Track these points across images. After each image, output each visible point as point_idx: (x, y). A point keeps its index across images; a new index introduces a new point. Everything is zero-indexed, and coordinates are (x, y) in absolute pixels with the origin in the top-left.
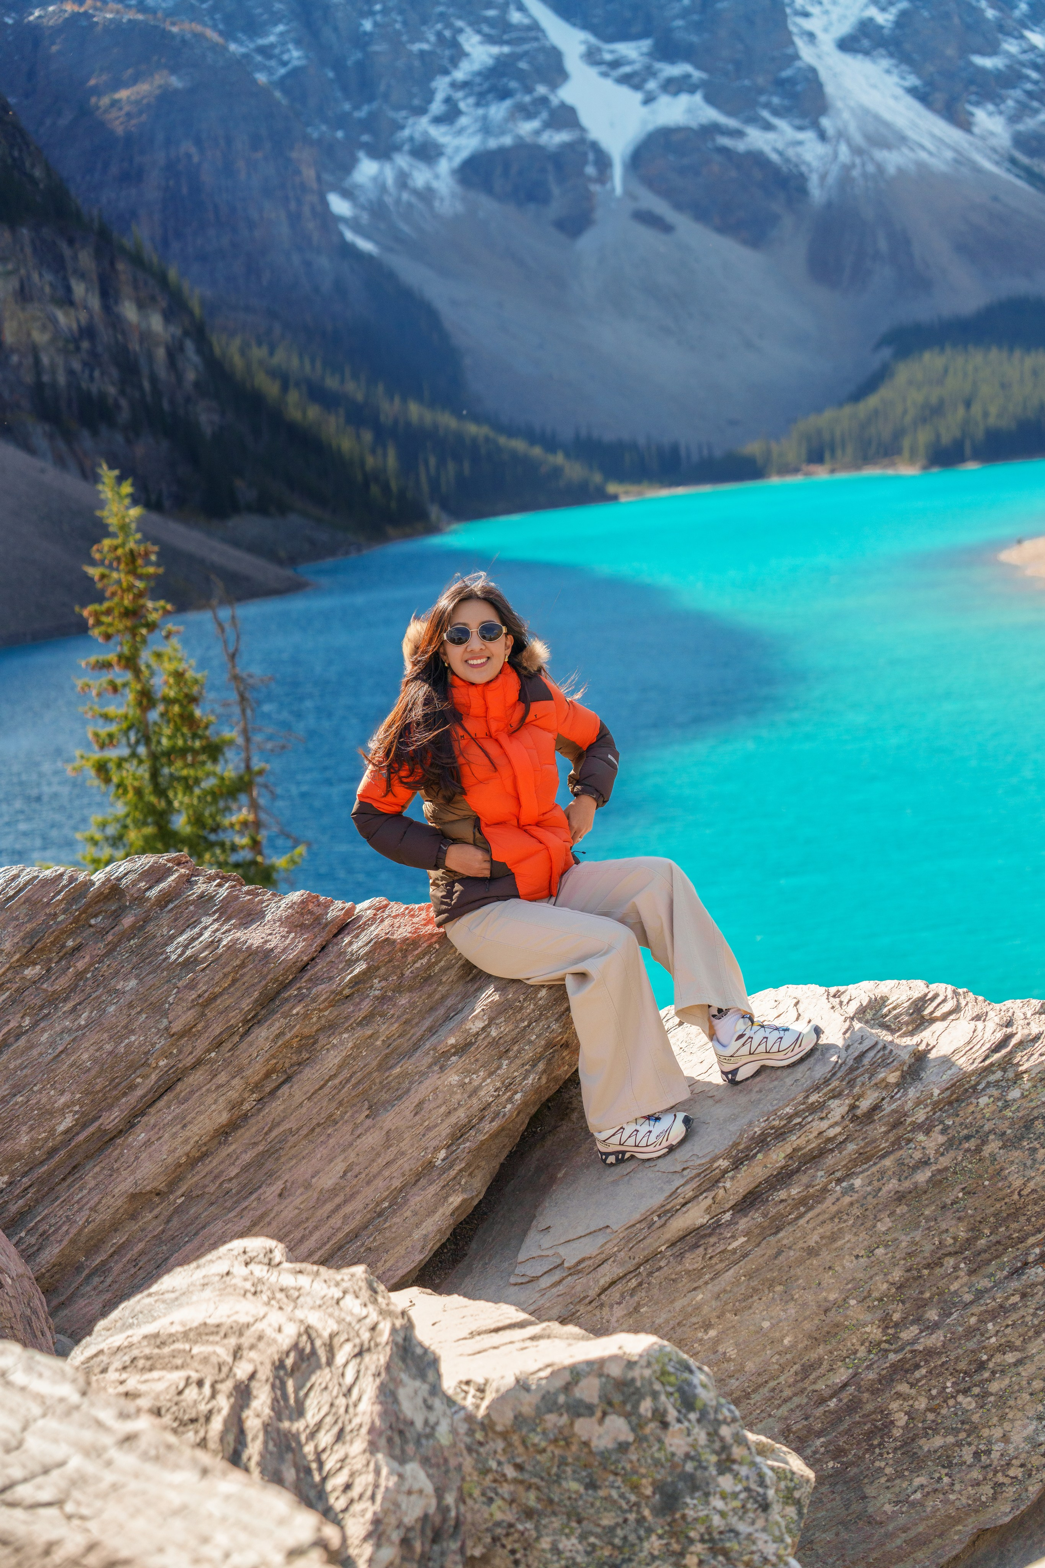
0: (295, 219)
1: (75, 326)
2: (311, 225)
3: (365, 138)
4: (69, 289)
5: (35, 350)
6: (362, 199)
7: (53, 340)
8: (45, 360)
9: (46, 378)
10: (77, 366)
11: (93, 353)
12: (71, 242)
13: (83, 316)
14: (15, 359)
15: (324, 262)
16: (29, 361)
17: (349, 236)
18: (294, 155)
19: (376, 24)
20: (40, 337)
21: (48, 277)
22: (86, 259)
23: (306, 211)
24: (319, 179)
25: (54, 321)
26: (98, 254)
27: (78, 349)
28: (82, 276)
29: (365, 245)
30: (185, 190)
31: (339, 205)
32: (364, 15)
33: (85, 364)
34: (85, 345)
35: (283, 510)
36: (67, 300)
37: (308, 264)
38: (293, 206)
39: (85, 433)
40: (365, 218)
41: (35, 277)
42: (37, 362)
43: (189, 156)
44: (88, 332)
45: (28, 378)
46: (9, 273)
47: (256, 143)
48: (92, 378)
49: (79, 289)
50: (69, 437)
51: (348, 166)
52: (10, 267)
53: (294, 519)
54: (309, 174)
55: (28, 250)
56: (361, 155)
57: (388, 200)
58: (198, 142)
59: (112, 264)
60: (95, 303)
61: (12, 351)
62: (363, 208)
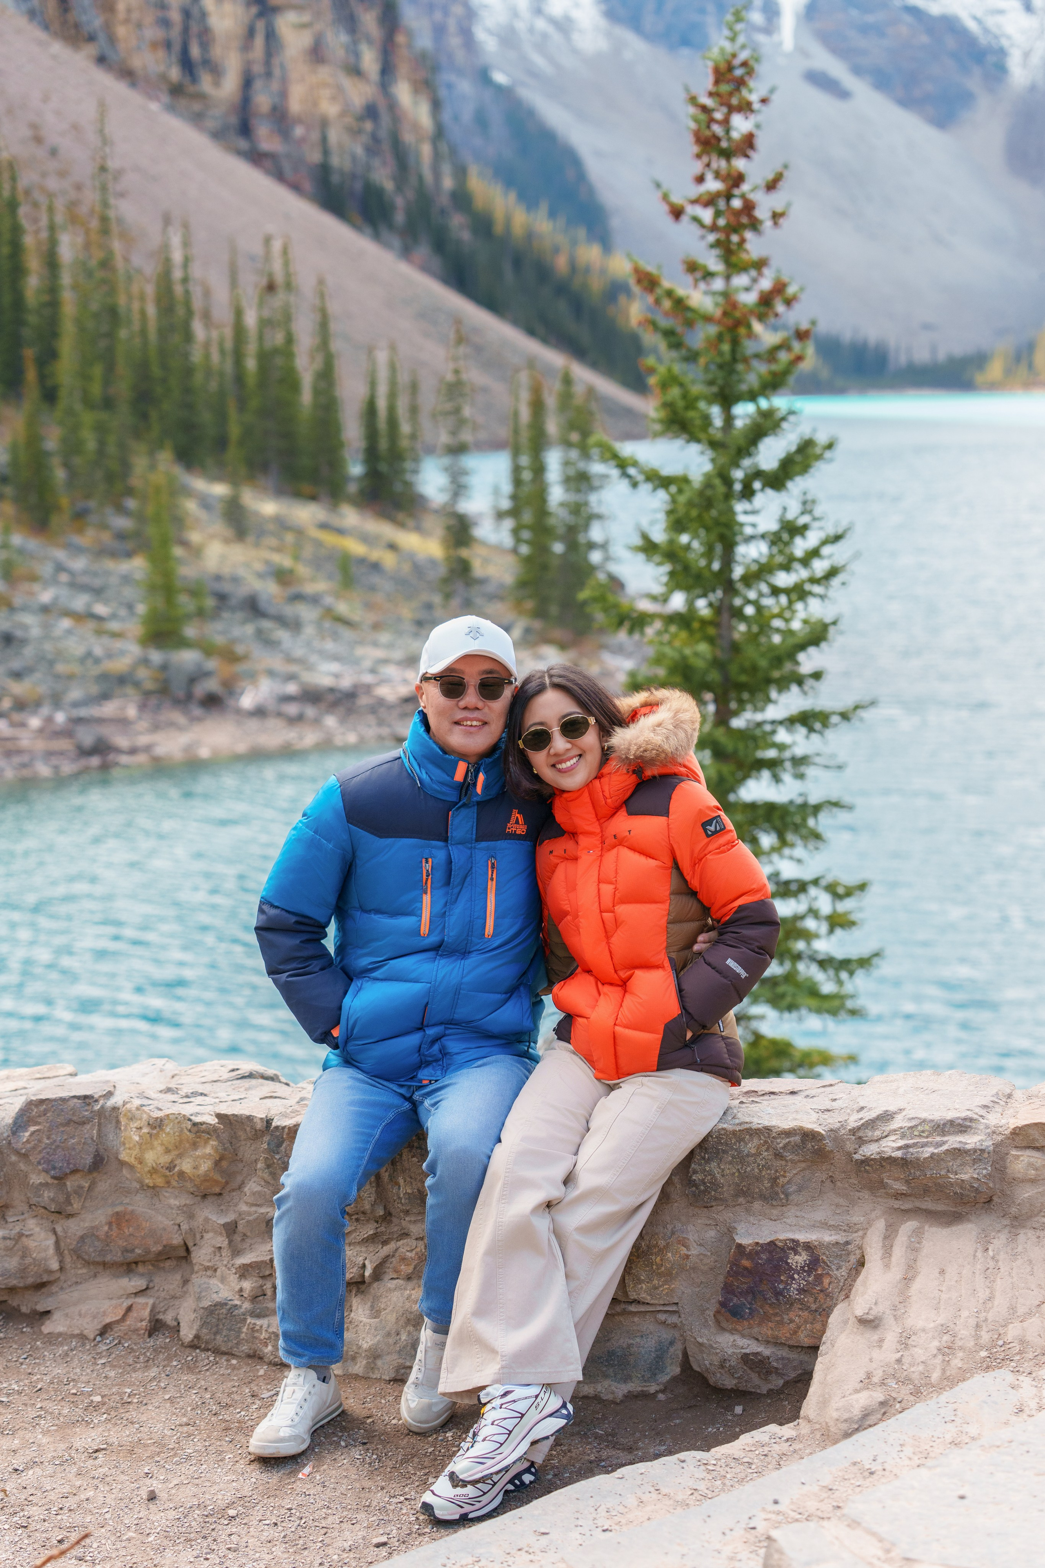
1: (360, 103)
4: (358, 55)
5: (323, 124)
7: (343, 114)
8: (334, 139)
9: (332, 160)
10: (359, 150)
11: (375, 137)
13: (367, 91)
14: (299, 131)
16: (316, 135)
20: (331, 109)
21: (344, 38)
22: (371, 20)
25: (343, 93)
26: (383, 21)
27: (361, 129)
33: (366, 149)
34: (368, 126)
36: (355, 70)
41: (330, 35)
42: (325, 139)
44: (371, 112)
45: (315, 157)
46: (304, 26)
52: (306, 18)
55: (327, 1)
61: (299, 121)
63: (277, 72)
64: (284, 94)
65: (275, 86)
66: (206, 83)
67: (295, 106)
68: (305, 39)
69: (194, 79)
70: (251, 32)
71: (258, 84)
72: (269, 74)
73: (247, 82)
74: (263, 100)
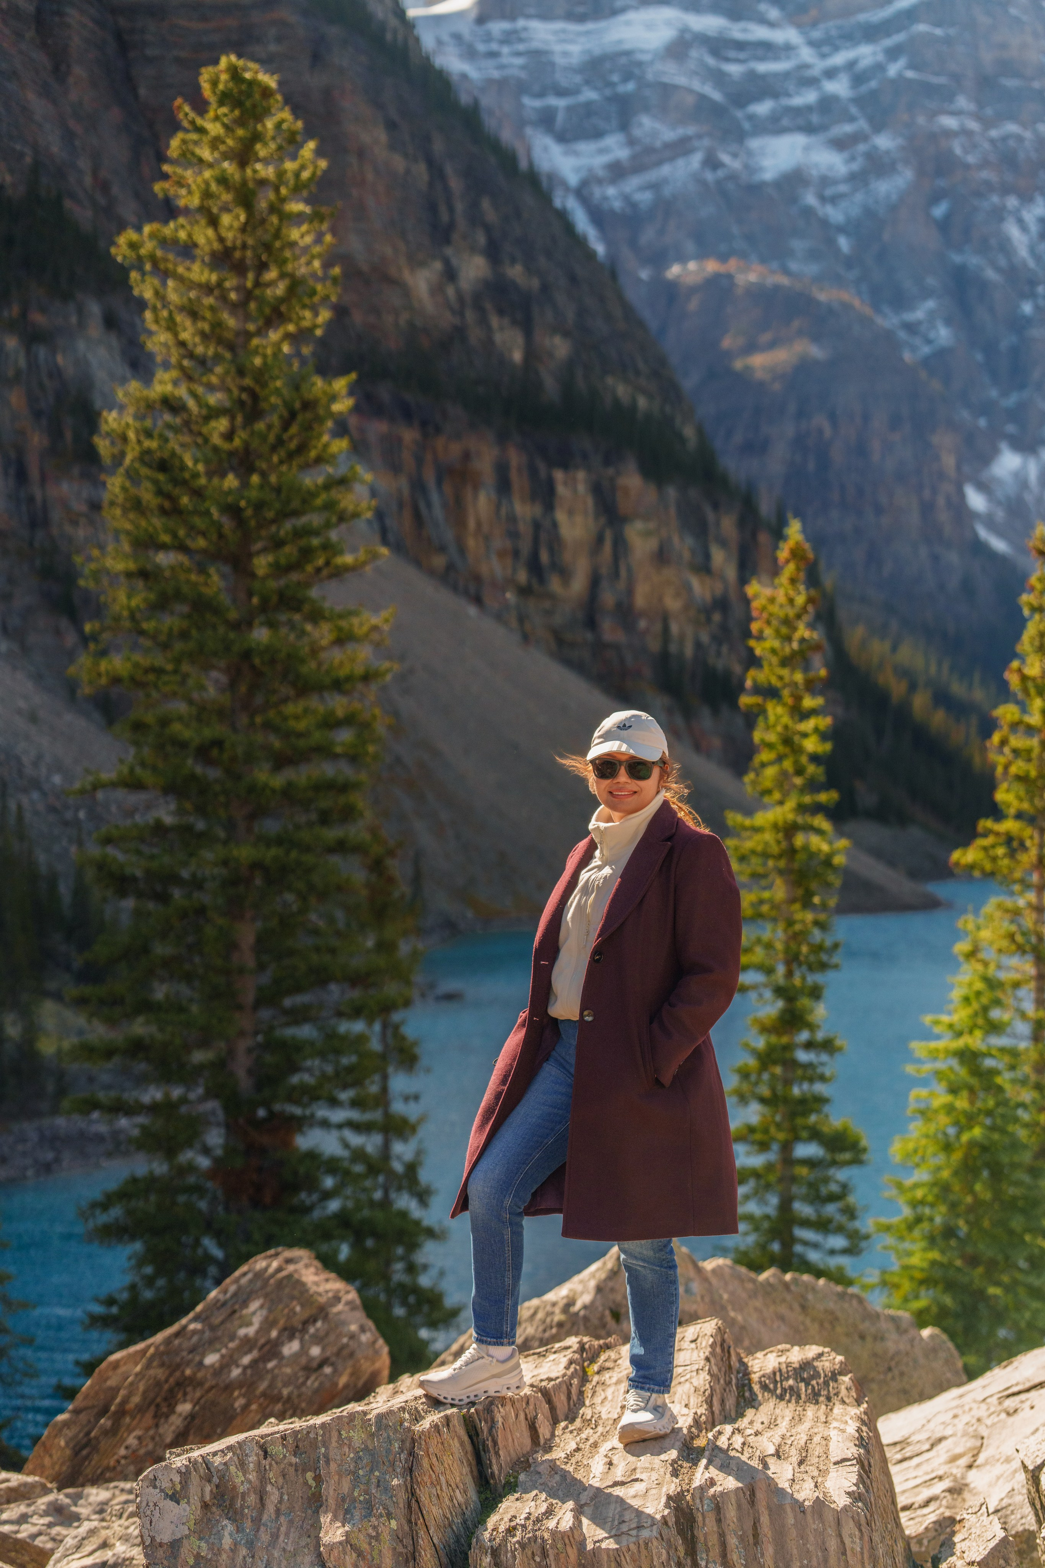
0: (927, 509)
1: (708, 597)
2: (944, 516)
3: (1011, 428)
4: (707, 556)
5: (665, 618)
6: (1000, 494)
7: (686, 608)
8: (674, 628)
9: (673, 648)
10: (705, 638)
11: (724, 628)
12: (716, 506)
13: (719, 588)
14: (642, 624)
15: (953, 558)
16: (658, 627)
17: (983, 533)
18: (935, 439)
19: (1037, 308)
20: (673, 604)
21: (690, 541)
22: (728, 525)
23: (941, 501)
24: (958, 467)
25: (688, 588)
26: (742, 523)
27: (709, 620)
28: (723, 543)
29: (999, 545)
30: (811, 466)
31: (976, 500)
32: (1023, 296)
33: (714, 638)
34: (717, 617)
35: (903, 820)
36: (704, 568)
37: (935, 558)
38: (927, 493)
39: (705, 712)
40: (1000, 515)
41: (676, 540)
42: (666, 630)
43: (820, 431)
44: (722, 604)
45: (654, 645)
46: (647, 534)
47: (895, 423)
48: (719, 654)
49: (718, 556)
50: (688, 714)
51: (987, 457)
52: (652, 525)
53: (915, 833)
54: (949, 461)
55: (673, 511)
56: (1004, 446)
57: (1029, 498)
58: (833, 418)
59: (754, 535)
60: (731, 573)
61: (643, 615)
62: (999, 503)
63: (623, 573)
64: (630, 591)
65: (622, 585)
66: (555, 584)
67: (640, 601)
68: (652, 544)
69: (542, 580)
70: (600, 540)
71: (605, 584)
72: (616, 574)
73: (595, 582)
74: (608, 598)
